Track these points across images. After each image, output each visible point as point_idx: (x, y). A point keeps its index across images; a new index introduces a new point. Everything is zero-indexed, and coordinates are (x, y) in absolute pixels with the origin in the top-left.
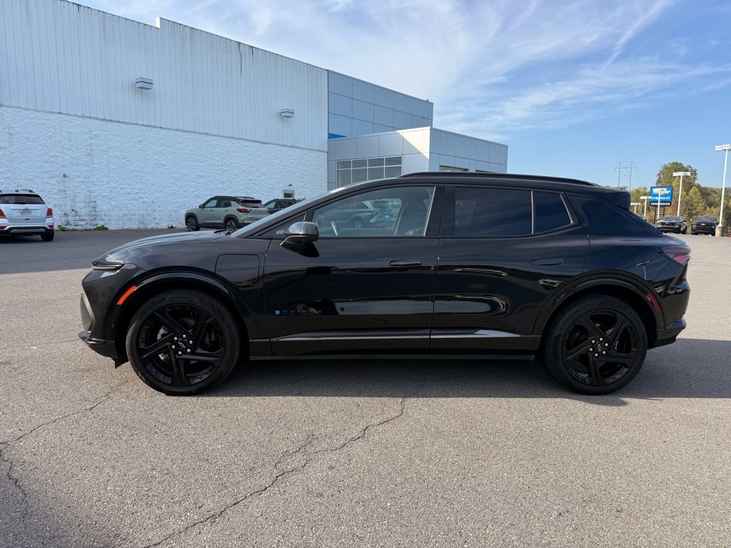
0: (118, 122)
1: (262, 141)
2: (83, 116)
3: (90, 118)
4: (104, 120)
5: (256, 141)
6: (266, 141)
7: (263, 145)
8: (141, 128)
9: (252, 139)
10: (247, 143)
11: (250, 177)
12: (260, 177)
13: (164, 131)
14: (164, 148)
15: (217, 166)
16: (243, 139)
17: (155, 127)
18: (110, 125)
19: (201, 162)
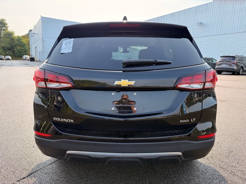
13: (209, 37)
15: (229, 46)
19: (221, 46)
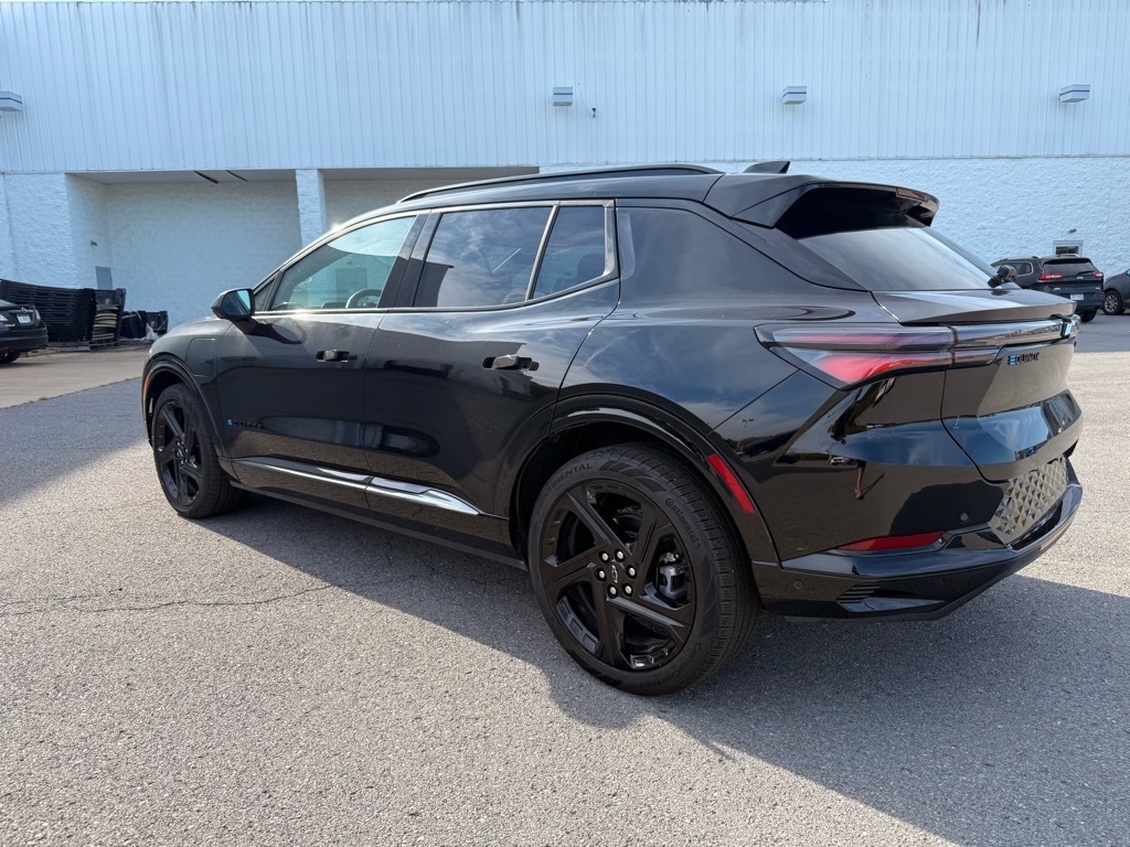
1: (1014, 155)
5: (999, 158)
7: (1016, 162)
9: (993, 154)
12: (1003, 221)
16: (972, 157)
17: (811, 160)
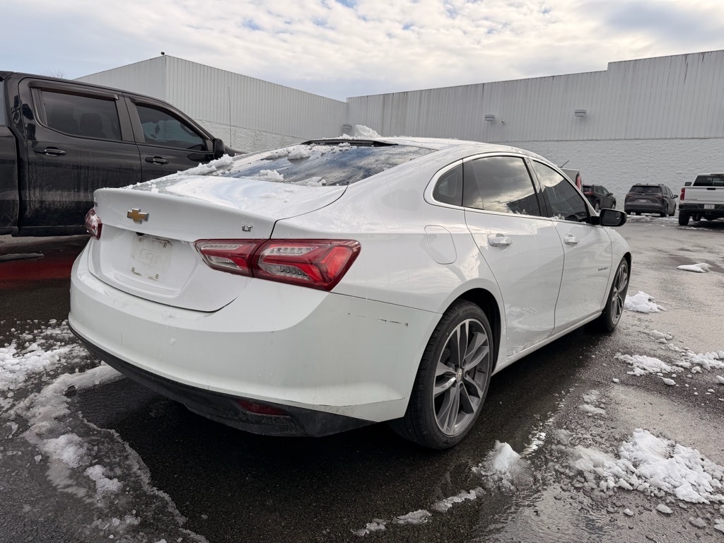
0: (566, 141)
1: (702, 137)
2: (545, 141)
3: (549, 141)
4: (557, 141)
5: (693, 138)
6: (707, 136)
7: (702, 141)
8: (581, 143)
9: (690, 137)
10: (681, 141)
11: (678, 172)
13: (599, 142)
14: (596, 154)
15: (644, 163)
16: (677, 138)
17: (592, 140)
18: (561, 143)
19: (628, 162)
